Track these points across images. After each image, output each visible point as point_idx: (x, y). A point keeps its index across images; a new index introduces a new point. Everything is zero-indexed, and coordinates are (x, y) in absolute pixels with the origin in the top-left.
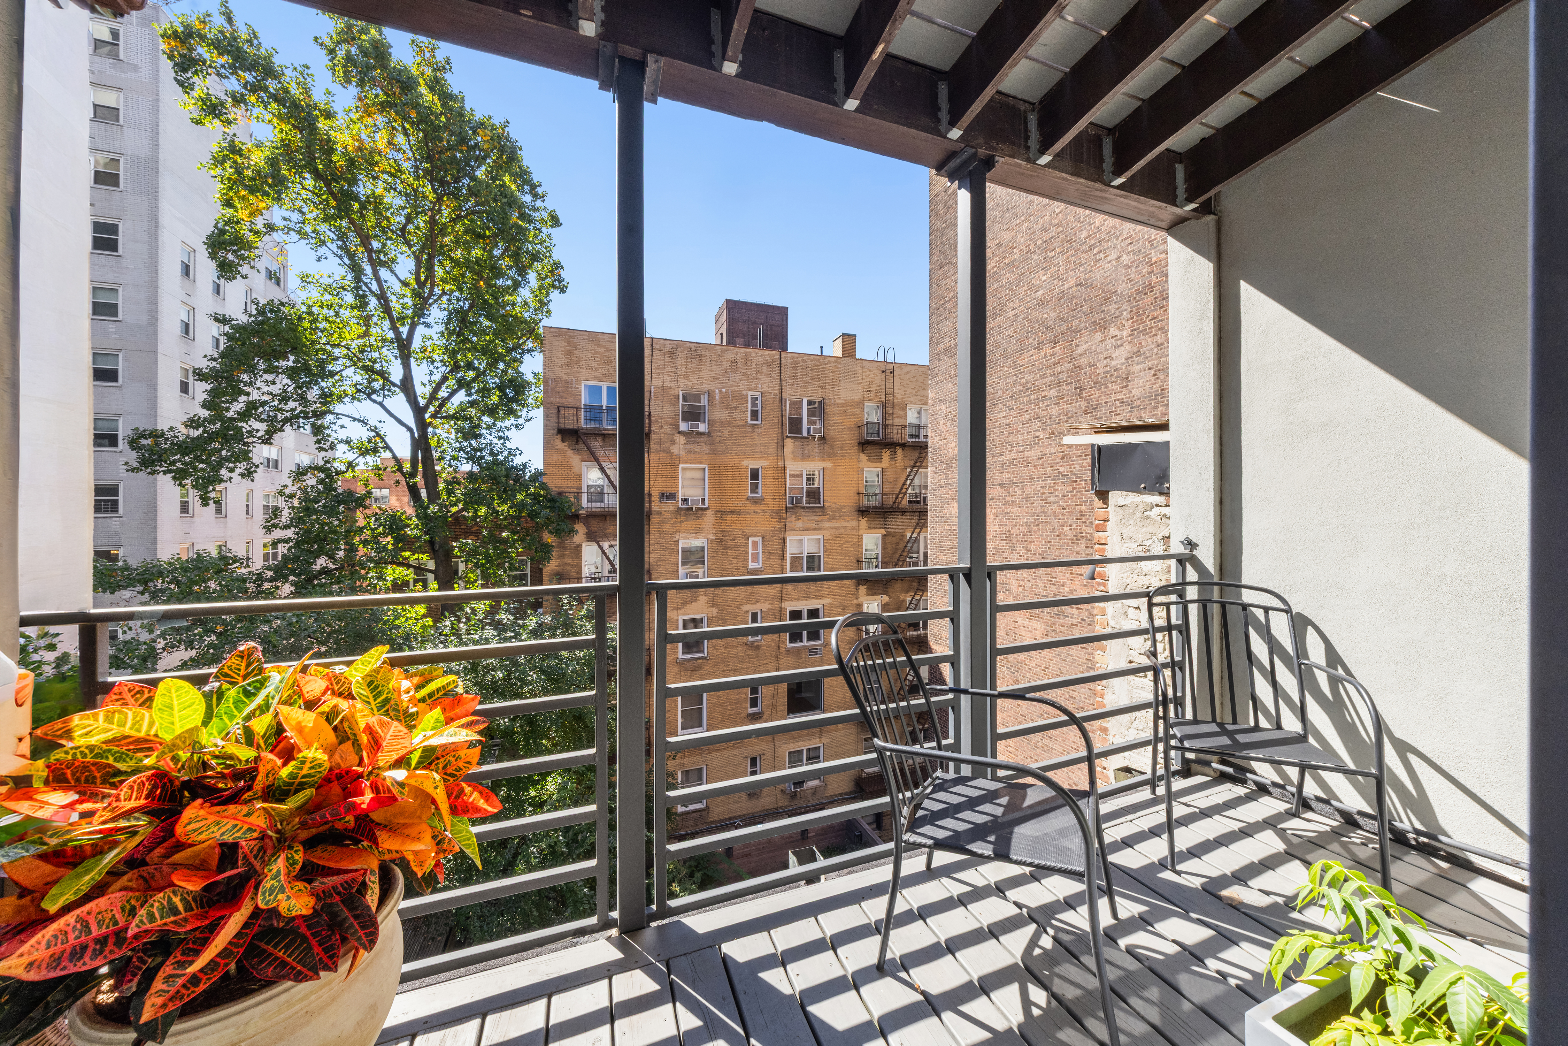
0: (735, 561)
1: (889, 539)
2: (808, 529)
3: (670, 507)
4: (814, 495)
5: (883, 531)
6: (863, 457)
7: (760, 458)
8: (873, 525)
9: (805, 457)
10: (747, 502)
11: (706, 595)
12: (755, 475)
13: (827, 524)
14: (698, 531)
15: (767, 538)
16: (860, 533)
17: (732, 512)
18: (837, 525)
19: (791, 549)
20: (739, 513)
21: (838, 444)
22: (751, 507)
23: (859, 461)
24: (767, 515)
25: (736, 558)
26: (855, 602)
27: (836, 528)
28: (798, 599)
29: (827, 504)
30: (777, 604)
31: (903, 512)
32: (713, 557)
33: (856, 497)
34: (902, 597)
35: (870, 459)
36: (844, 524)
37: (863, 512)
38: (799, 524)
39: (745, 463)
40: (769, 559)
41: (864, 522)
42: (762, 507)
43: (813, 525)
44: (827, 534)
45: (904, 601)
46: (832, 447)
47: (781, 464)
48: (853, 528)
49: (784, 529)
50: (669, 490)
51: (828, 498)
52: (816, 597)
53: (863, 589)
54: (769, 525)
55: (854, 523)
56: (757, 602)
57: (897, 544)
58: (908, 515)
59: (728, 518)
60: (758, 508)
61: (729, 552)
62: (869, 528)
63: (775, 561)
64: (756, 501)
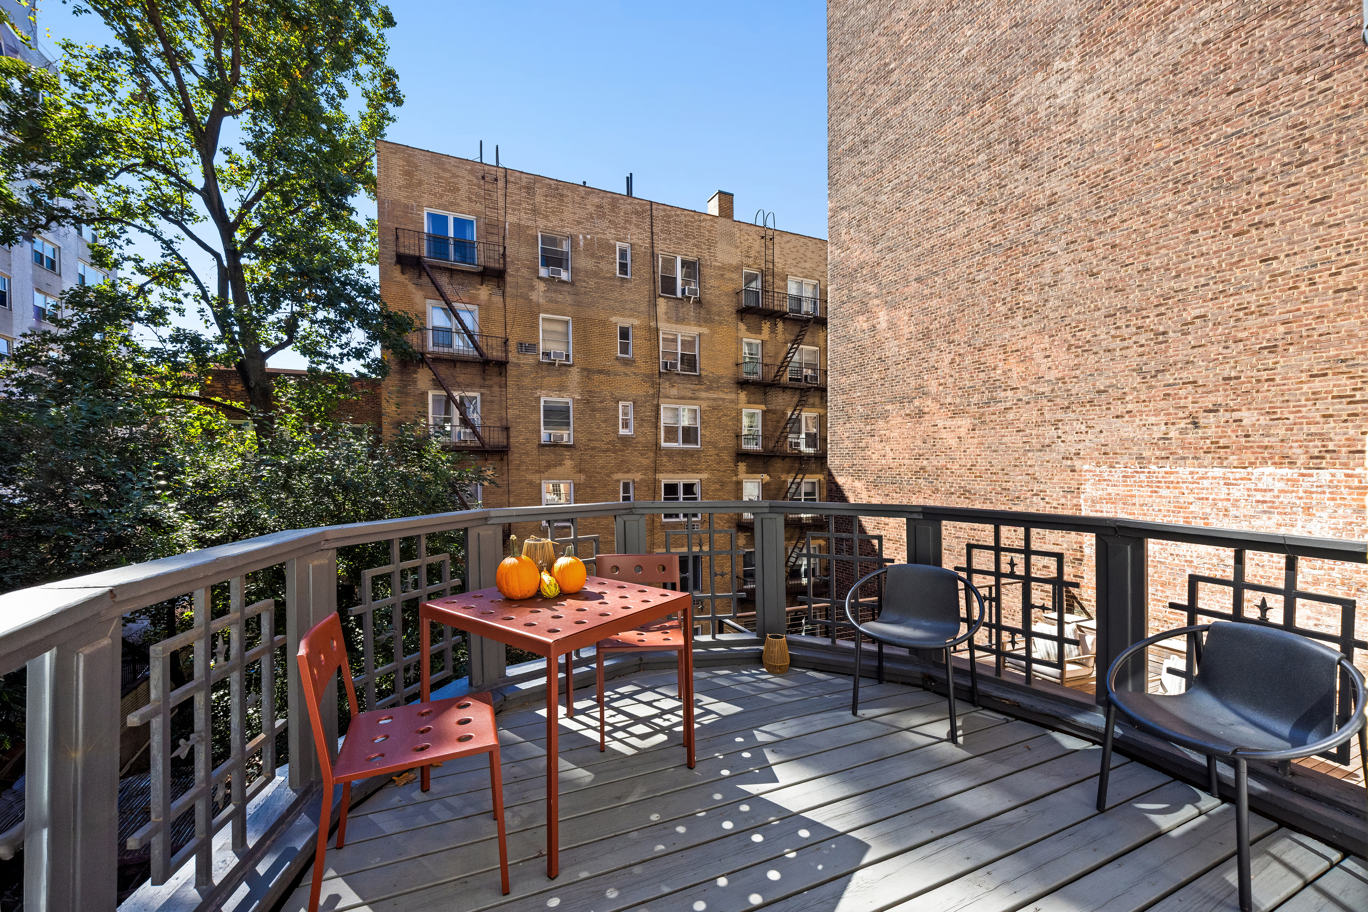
0: (603, 425)
1: (769, 416)
2: (683, 398)
3: (528, 359)
4: (690, 362)
5: (763, 407)
6: (742, 326)
7: (630, 316)
8: (752, 400)
9: (680, 320)
10: (617, 363)
11: (572, 459)
12: (624, 334)
13: (704, 395)
14: (562, 388)
15: (639, 403)
16: (740, 406)
17: (600, 372)
18: (715, 396)
19: (665, 419)
20: (607, 373)
21: (715, 309)
22: (621, 369)
23: (737, 330)
24: (639, 378)
25: (605, 421)
26: (734, 479)
27: (714, 399)
28: (673, 472)
29: (704, 373)
30: (650, 475)
31: (785, 388)
32: (579, 419)
33: (735, 368)
34: (783, 477)
35: (749, 329)
36: (723, 396)
37: (743, 384)
38: (674, 392)
39: (614, 319)
40: (641, 426)
41: (743, 396)
42: (632, 369)
43: (689, 394)
44: (704, 405)
45: (785, 482)
46: (709, 312)
47: (653, 324)
48: (732, 401)
49: (657, 395)
50: (527, 341)
51: (704, 365)
52: (693, 471)
53: (742, 466)
54: (642, 390)
55: (733, 396)
56: (628, 471)
57: (778, 422)
58: (789, 392)
59: (596, 377)
60: (629, 370)
61: (598, 415)
62: (749, 402)
63: (648, 429)
64: (627, 363)
